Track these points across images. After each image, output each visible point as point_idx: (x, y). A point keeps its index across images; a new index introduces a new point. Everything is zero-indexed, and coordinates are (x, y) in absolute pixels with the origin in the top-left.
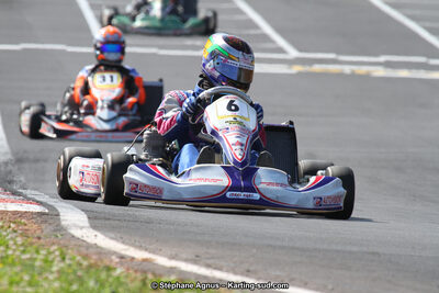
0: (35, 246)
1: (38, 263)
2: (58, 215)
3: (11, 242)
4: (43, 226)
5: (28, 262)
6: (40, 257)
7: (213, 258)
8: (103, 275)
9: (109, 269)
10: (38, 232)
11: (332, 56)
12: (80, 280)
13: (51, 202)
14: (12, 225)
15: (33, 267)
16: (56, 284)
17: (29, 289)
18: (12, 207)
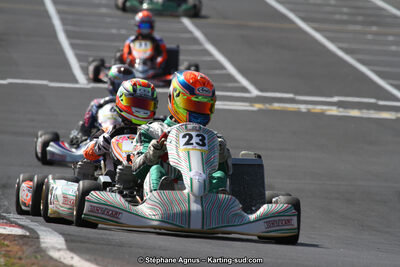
2: (38, 238)
4: (25, 248)
10: (20, 253)
13: (33, 225)
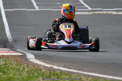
0: (20, 64)
1: (21, 69)
2: (26, 56)
3: (13, 64)
4: (22, 59)
5: (18, 69)
6: (22, 67)
7: (69, 66)
8: (39, 72)
9: (41, 70)
10: (21, 61)
11: (101, 9)
12: (33, 73)
13: (24, 52)
14: (14, 59)
15: (19, 70)
16: (26, 75)
17: (19, 76)
18: (13, 54)
